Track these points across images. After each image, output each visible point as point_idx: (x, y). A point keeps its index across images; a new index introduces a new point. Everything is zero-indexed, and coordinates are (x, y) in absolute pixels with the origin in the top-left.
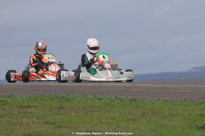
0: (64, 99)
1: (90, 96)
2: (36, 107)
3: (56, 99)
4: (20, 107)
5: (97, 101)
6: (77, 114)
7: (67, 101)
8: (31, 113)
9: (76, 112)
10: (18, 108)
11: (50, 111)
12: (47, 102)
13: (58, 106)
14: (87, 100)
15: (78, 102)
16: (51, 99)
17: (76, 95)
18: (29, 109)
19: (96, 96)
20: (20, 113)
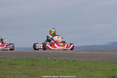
0: (34, 60)
1: (49, 59)
2: (19, 64)
3: (30, 60)
4: (9, 64)
5: (54, 61)
6: (42, 69)
7: (36, 61)
8: (16, 68)
9: (42, 68)
10: (8, 65)
11: (27, 67)
12: (25, 62)
13: (31, 64)
14: (48, 61)
15: (43, 62)
16: (27, 60)
17: (41, 58)
18: (14, 65)
19: (53, 58)
20: (9, 68)
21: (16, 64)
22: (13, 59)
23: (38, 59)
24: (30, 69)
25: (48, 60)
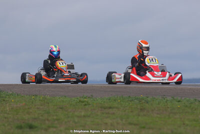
21: (114, 108)
22: (107, 99)
23: (149, 99)
24: (139, 115)
25: (167, 100)
